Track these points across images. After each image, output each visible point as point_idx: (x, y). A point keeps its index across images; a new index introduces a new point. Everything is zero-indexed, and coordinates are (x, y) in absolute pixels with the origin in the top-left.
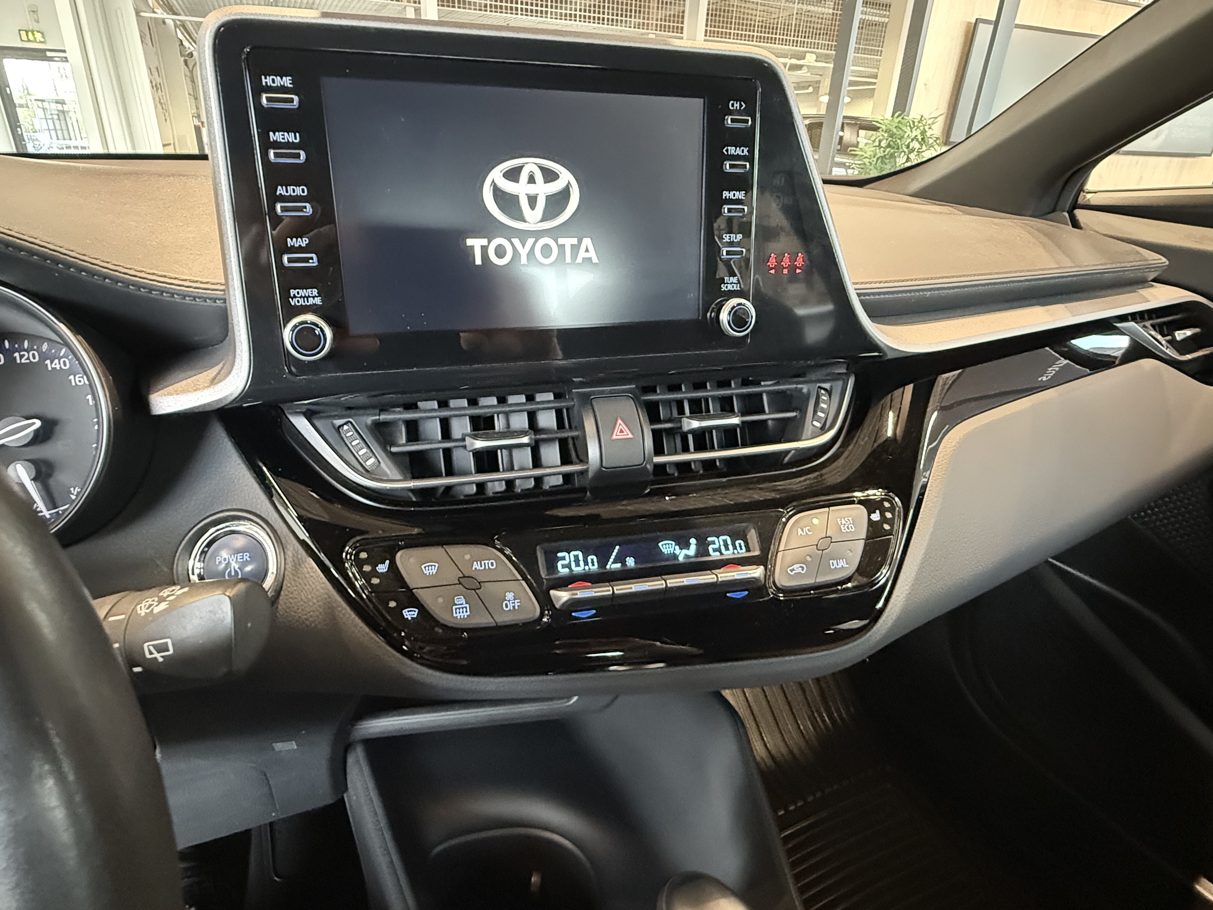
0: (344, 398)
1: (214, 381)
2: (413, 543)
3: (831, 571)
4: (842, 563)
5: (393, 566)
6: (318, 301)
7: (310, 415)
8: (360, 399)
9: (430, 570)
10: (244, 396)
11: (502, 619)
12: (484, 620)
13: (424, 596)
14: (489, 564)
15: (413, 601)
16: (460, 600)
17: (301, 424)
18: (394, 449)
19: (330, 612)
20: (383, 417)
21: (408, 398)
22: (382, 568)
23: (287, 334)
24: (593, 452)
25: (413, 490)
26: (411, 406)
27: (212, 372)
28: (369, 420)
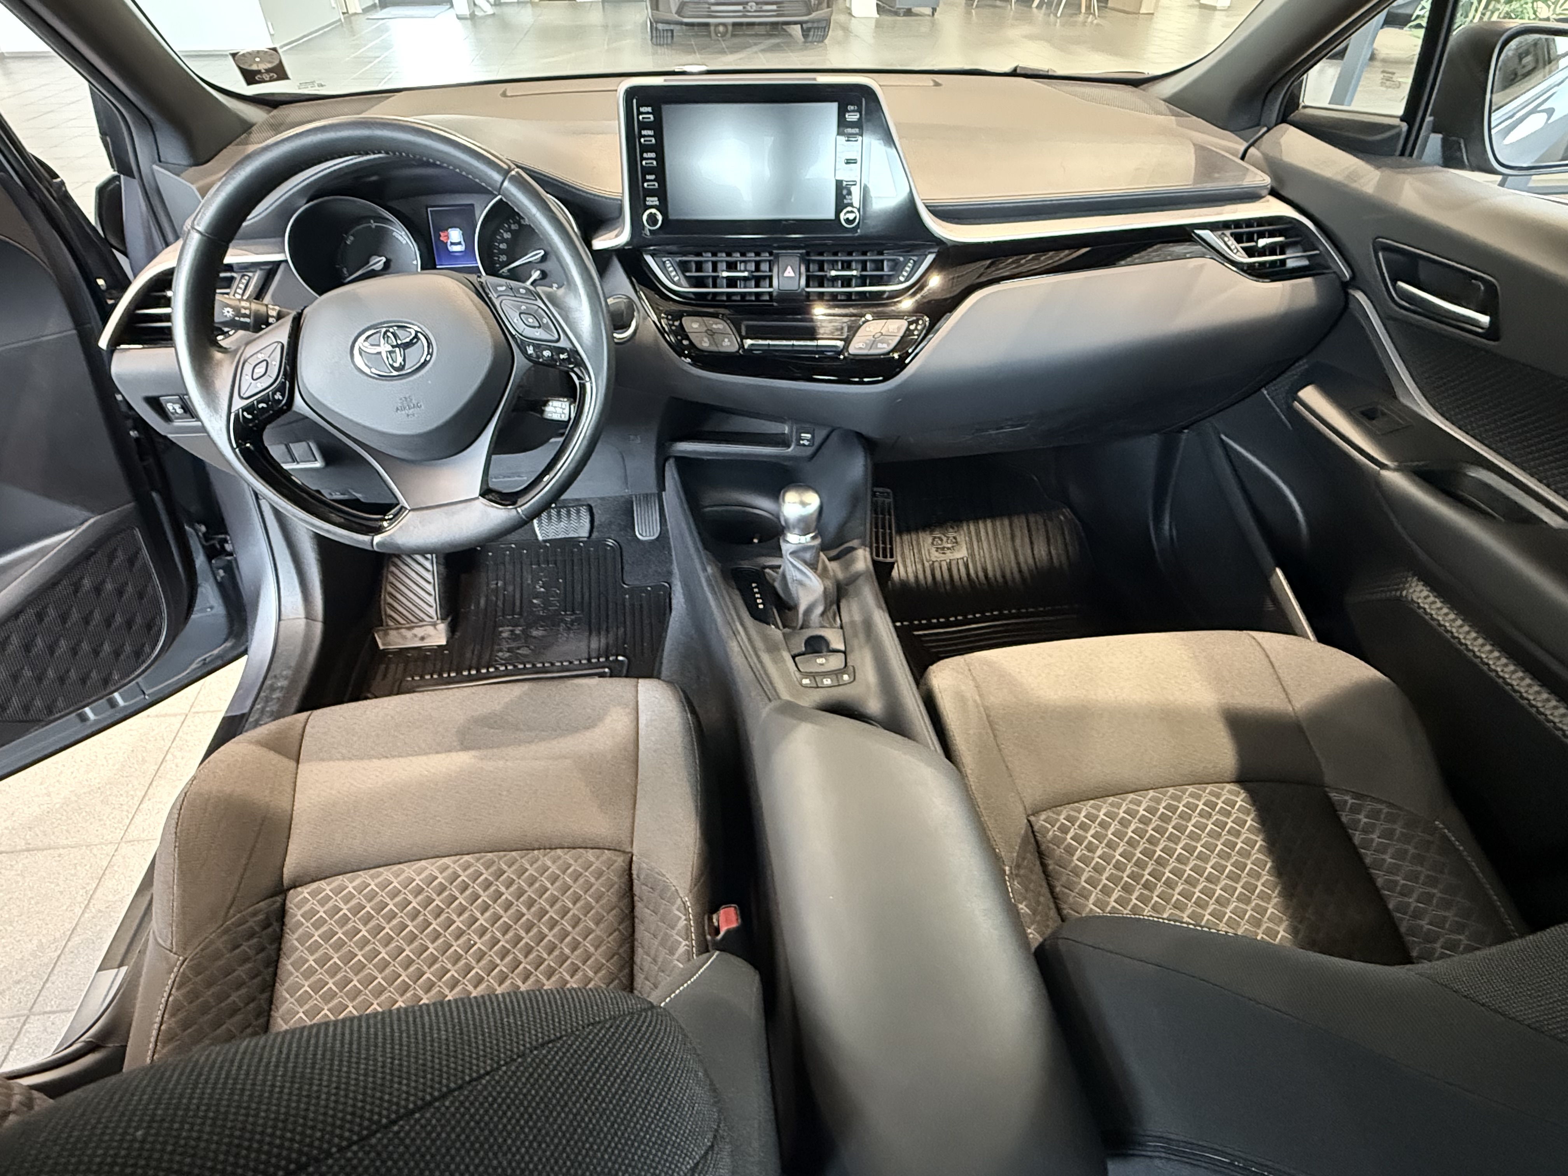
0: (668, 247)
1: (617, 236)
2: (690, 314)
3: (877, 348)
4: (885, 346)
5: (681, 324)
6: (657, 203)
7: (653, 256)
8: (673, 248)
9: (695, 325)
10: (627, 244)
11: (722, 350)
12: (714, 348)
13: (691, 336)
14: (720, 326)
15: (688, 338)
16: (706, 339)
17: (649, 259)
18: (688, 274)
19: (656, 340)
20: (684, 258)
21: (698, 250)
22: (677, 323)
23: (645, 217)
24: (775, 282)
25: (694, 293)
26: (699, 254)
27: (615, 232)
28: (678, 259)
